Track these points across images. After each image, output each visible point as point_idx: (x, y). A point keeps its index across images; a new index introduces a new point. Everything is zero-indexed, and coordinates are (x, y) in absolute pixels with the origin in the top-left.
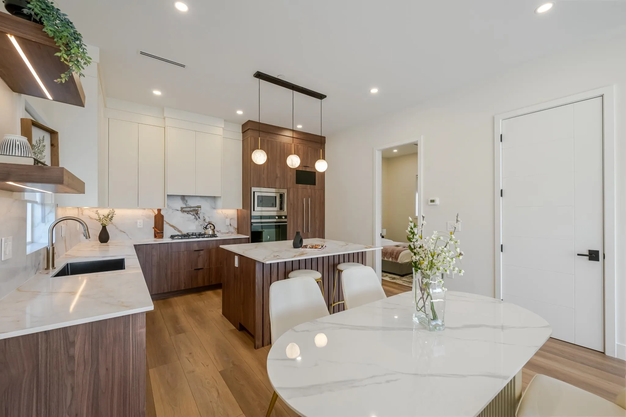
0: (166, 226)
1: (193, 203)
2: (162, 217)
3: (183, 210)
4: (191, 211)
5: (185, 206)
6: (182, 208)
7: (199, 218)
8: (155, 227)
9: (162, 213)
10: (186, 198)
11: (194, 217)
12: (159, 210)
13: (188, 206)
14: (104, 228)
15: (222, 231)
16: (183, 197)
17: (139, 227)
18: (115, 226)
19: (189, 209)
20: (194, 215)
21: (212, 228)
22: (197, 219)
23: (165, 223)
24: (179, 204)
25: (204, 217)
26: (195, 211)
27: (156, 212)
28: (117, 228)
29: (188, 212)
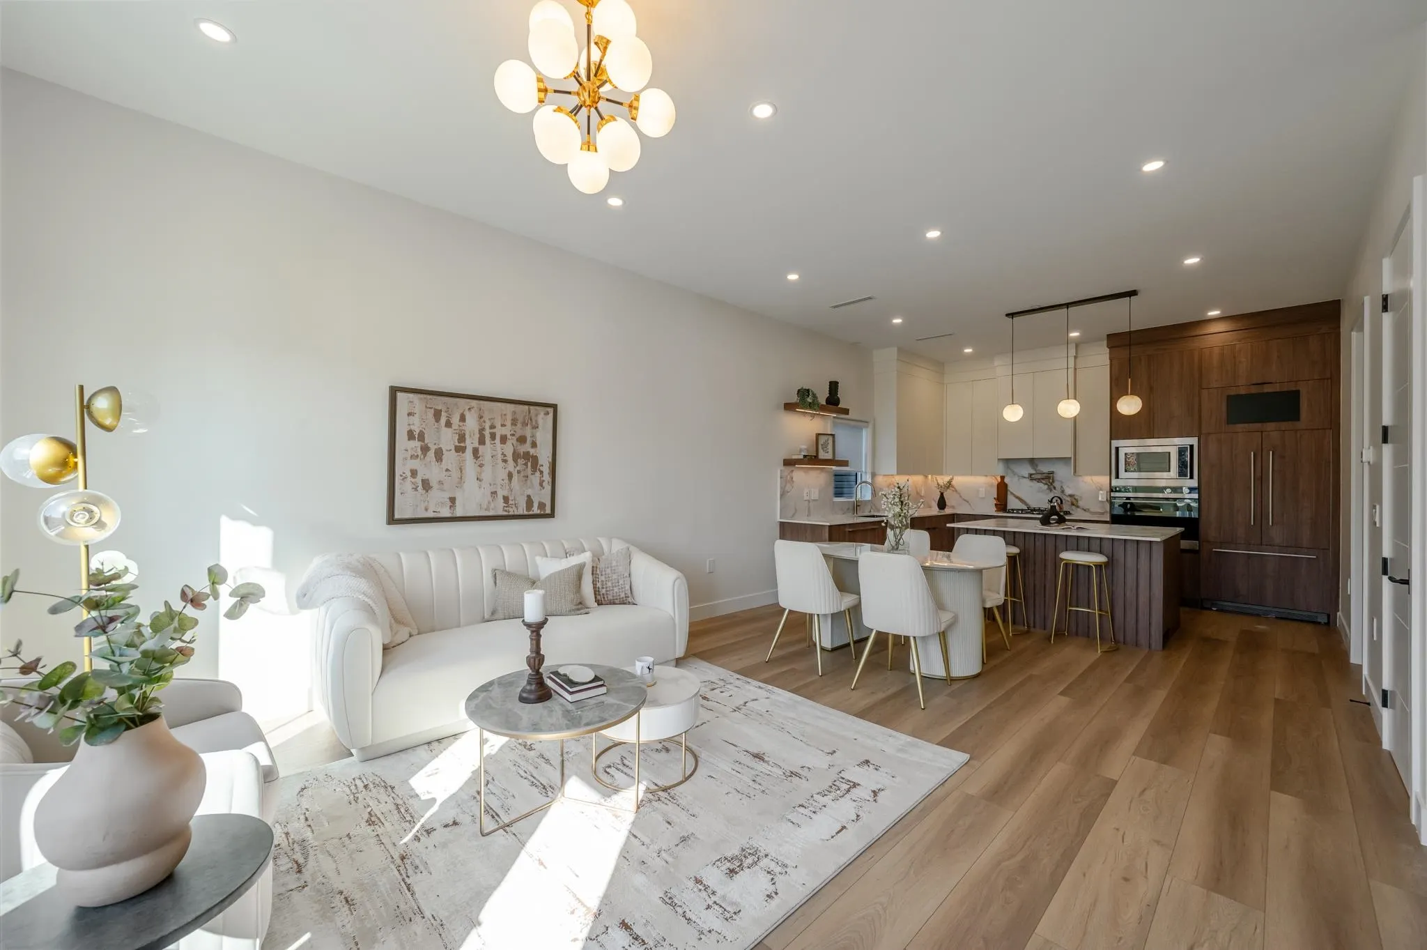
0: (1010, 498)
1: (1045, 469)
2: (1006, 485)
3: (1031, 477)
4: (1043, 479)
5: (1034, 472)
6: (1031, 475)
7: (1055, 488)
8: (998, 499)
9: (1006, 480)
10: (1035, 461)
11: (1046, 486)
12: (1003, 478)
13: (1038, 472)
14: (942, 494)
15: (1092, 510)
16: (1032, 461)
17: (981, 496)
18: (959, 494)
19: (1039, 476)
20: (1046, 484)
21: (1059, 501)
22: (1051, 490)
23: (1009, 493)
24: (1026, 470)
25: (1062, 487)
26: (1048, 479)
27: (999, 480)
28: (961, 496)
29: (1039, 480)
